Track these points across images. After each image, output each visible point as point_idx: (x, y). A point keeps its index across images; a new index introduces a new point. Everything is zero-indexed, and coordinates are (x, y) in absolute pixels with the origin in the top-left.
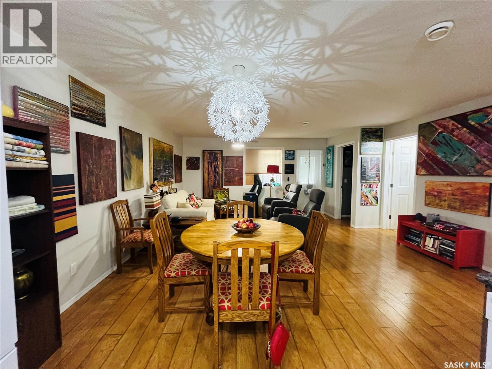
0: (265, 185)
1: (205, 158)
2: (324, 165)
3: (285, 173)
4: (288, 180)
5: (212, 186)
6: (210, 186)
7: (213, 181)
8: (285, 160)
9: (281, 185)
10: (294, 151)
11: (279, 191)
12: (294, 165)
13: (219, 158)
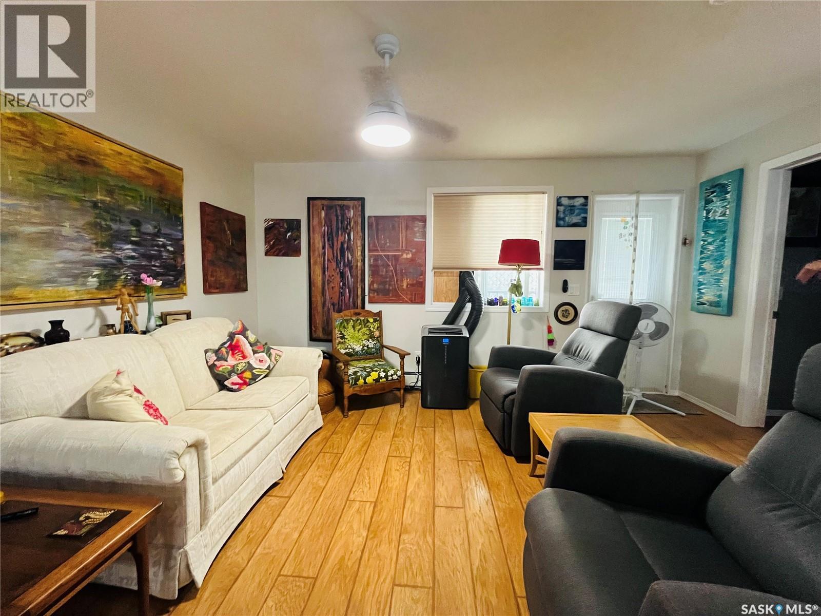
0: (491, 303)
1: (315, 222)
2: (685, 243)
3: (555, 269)
4: (565, 289)
5: (333, 304)
6: (328, 304)
7: (337, 289)
8: (558, 225)
9: (541, 305)
10: (586, 198)
11: (536, 323)
12: (584, 241)
13: (355, 222)
